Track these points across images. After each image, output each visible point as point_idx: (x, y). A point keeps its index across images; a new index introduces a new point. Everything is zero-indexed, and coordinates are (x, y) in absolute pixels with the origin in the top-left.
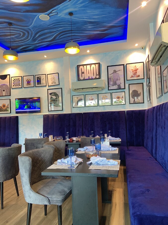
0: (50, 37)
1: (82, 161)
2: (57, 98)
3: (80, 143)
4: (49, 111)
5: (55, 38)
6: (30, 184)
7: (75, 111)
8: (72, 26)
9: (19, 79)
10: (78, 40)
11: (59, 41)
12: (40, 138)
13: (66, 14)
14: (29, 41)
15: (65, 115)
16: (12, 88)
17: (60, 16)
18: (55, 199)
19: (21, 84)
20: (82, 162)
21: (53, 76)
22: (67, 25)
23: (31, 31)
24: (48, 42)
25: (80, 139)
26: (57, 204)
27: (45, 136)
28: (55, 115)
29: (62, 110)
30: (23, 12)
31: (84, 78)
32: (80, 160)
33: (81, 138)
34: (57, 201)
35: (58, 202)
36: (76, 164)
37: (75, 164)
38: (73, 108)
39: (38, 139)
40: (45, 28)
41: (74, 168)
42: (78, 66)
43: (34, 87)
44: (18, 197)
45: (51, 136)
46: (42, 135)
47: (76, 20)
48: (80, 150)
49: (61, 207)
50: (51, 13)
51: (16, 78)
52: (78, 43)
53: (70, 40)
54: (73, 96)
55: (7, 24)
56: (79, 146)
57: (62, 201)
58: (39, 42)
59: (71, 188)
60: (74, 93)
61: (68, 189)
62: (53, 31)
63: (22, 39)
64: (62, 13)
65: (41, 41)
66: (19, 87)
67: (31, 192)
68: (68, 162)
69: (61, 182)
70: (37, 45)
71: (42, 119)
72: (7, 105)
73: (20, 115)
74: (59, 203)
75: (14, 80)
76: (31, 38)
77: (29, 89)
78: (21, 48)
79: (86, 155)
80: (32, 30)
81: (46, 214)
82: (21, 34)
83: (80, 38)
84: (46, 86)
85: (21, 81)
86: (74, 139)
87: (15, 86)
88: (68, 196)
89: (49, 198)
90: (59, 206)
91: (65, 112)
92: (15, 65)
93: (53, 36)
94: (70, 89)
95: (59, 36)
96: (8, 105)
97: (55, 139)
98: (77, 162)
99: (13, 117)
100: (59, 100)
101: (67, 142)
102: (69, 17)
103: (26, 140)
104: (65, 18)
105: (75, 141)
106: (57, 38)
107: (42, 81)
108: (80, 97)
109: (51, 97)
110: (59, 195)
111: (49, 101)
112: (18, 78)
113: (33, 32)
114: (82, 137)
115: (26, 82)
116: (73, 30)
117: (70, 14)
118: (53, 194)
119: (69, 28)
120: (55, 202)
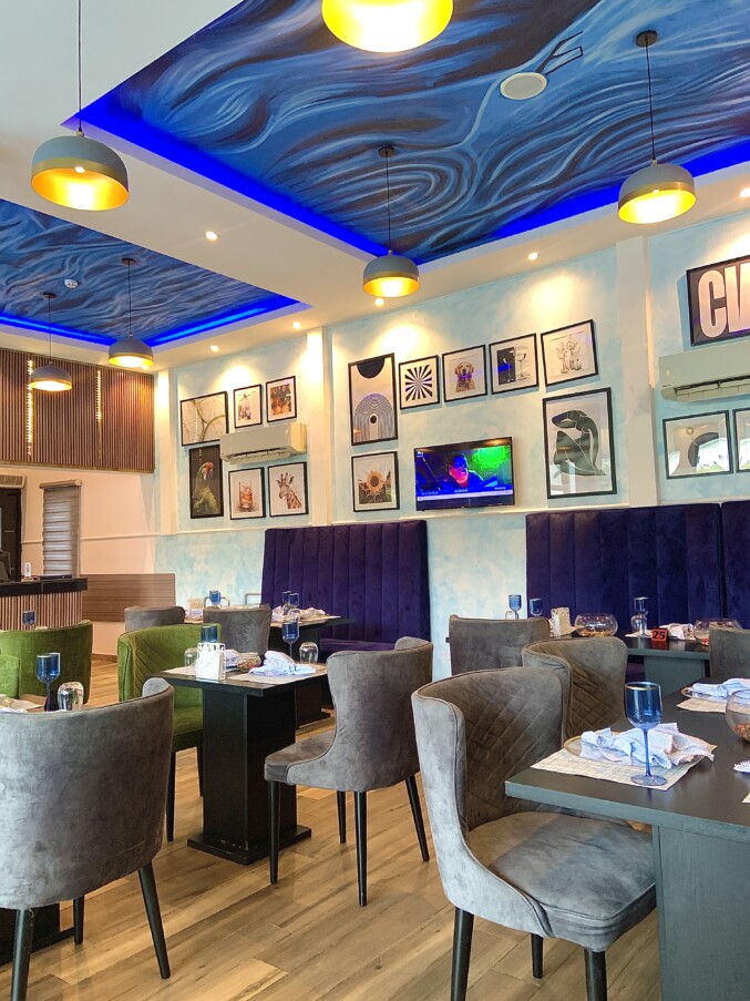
0: (550, 165)
1: (712, 757)
2: (586, 437)
3: (706, 656)
4: (550, 497)
5: (574, 163)
6: (462, 824)
7: (680, 494)
8: (654, 89)
9: (427, 367)
10: (686, 153)
11: (591, 177)
12: (512, 617)
13: (622, 45)
14: (464, 203)
15: (628, 513)
16: (401, 409)
17: (596, 61)
18: (571, 917)
19: (434, 389)
20: (706, 758)
21: (566, 340)
22: (627, 94)
23: (471, 159)
24: (544, 192)
25: (707, 636)
26: (584, 942)
27: (535, 610)
28: (578, 515)
29: (614, 491)
30: (435, 85)
31: (727, 326)
32: (698, 748)
33: (712, 632)
34: (581, 927)
35: (584, 931)
36: (674, 765)
37: (670, 766)
38: (669, 478)
39: (505, 624)
40: (529, 131)
41: (665, 788)
42: (693, 276)
43: (486, 394)
44: (426, 864)
45: (561, 610)
46: (520, 605)
47: (677, 56)
48: (702, 691)
49: (600, 958)
50: (551, 57)
51: (417, 365)
52: (686, 166)
53: (647, 158)
54: (664, 421)
55: (376, 151)
56: (700, 668)
57: (606, 934)
58: (505, 198)
59: (652, 878)
60: (673, 404)
61: (639, 881)
62: (566, 134)
63: (435, 200)
64: (601, 46)
65: (511, 195)
66: (429, 399)
67: (467, 861)
68: (633, 749)
69: (605, 841)
70: (499, 213)
71: (523, 532)
72: (384, 478)
73: (432, 516)
74: (593, 938)
75: (409, 375)
76: (469, 189)
77: (467, 406)
78: (433, 238)
79: (733, 725)
80: (474, 154)
81: (538, 971)
82: (430, 182)
83: (698, 137)
84: (537, 385)
85: (434, 375)
86: (677, 631)
87: (414, 399)
88: (637, 912)
89: (545, 908)
90: (591, 955)
91: (624, 501)
92: (413, 315)
93: (565, 158)
94: (652, 391)
95: (591, 153)
96: (388, 477)
97: (582, 627)
98: (678, 758)
99: (406, 522)
100: (596, 446)
101: (641, 645)
102: (638, 52)
103: (457, 624)
104: (620, 63)
105: (681, 645)
106: (583, 165)
107: (517, 364)
108: (703, 426)
109: (560, 434)
110: (593, 901)
111: (552, 451)
112: (423, 364)
113: (479, 161)
114: (714, 625)
115: (456, 378)
116: (659, 111)
117: (643, 38)
118: (563, 891)
119: (640, 104)
120: (571, 928)
